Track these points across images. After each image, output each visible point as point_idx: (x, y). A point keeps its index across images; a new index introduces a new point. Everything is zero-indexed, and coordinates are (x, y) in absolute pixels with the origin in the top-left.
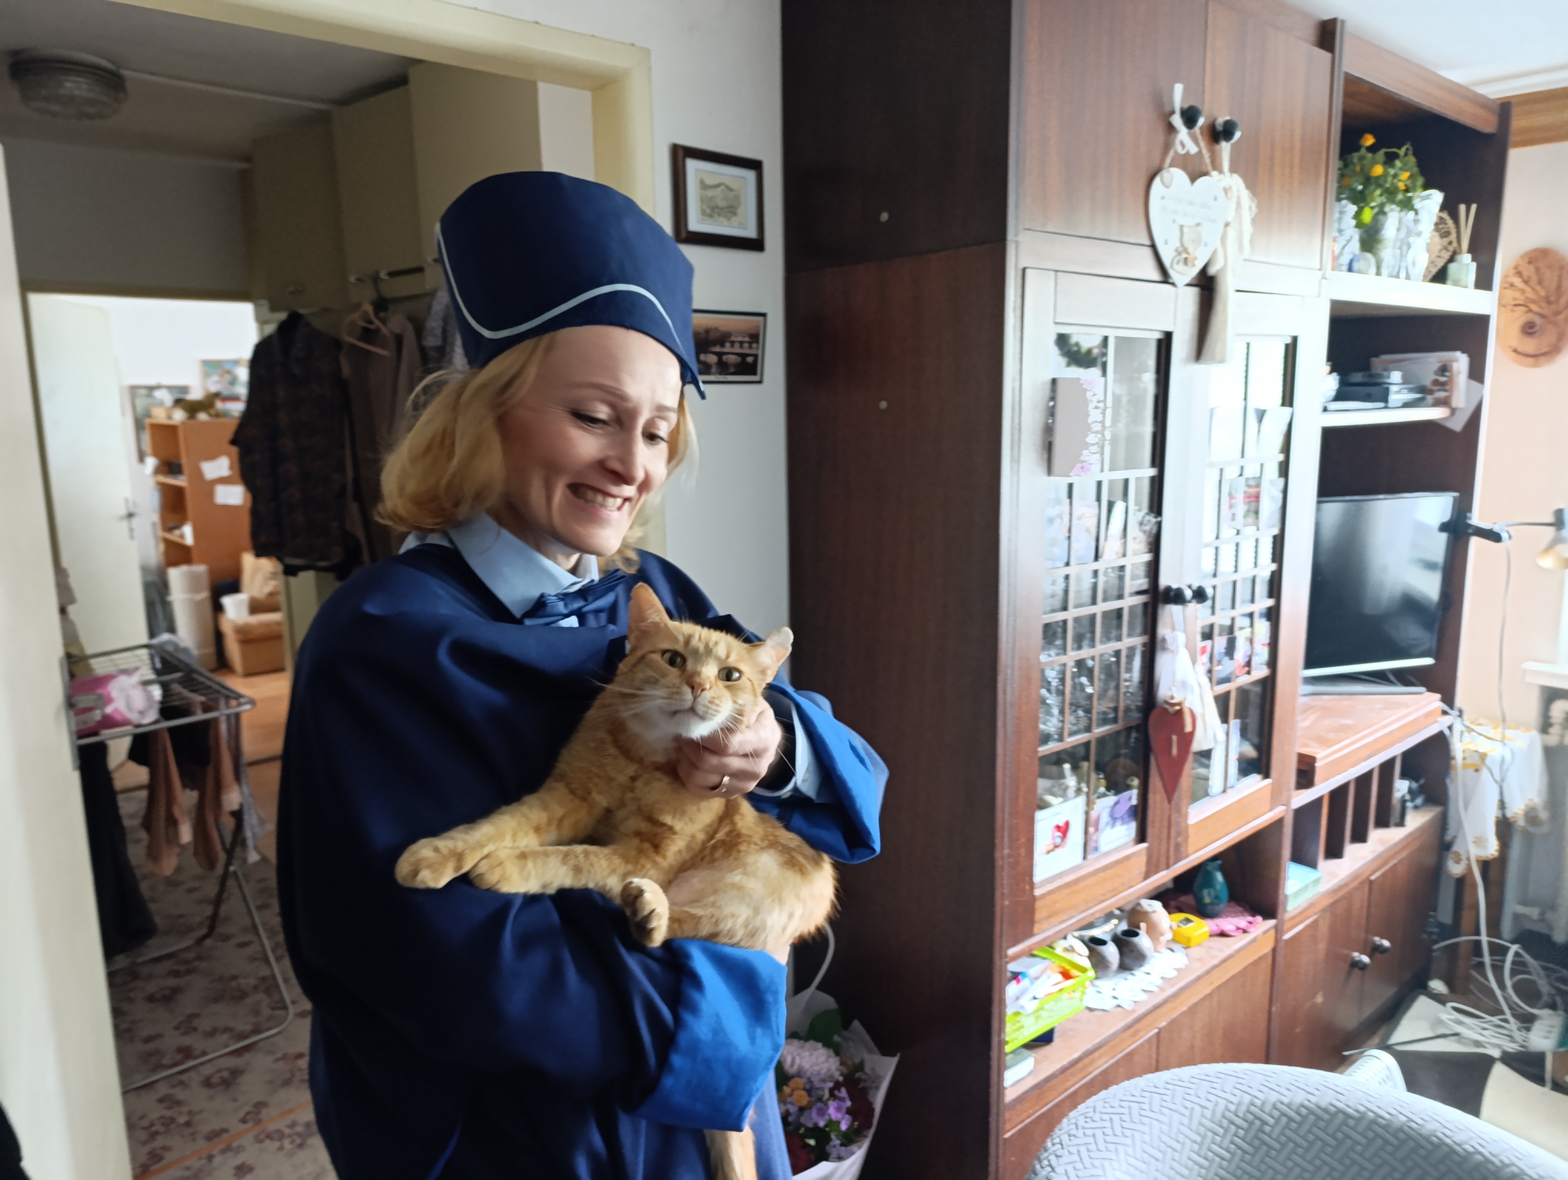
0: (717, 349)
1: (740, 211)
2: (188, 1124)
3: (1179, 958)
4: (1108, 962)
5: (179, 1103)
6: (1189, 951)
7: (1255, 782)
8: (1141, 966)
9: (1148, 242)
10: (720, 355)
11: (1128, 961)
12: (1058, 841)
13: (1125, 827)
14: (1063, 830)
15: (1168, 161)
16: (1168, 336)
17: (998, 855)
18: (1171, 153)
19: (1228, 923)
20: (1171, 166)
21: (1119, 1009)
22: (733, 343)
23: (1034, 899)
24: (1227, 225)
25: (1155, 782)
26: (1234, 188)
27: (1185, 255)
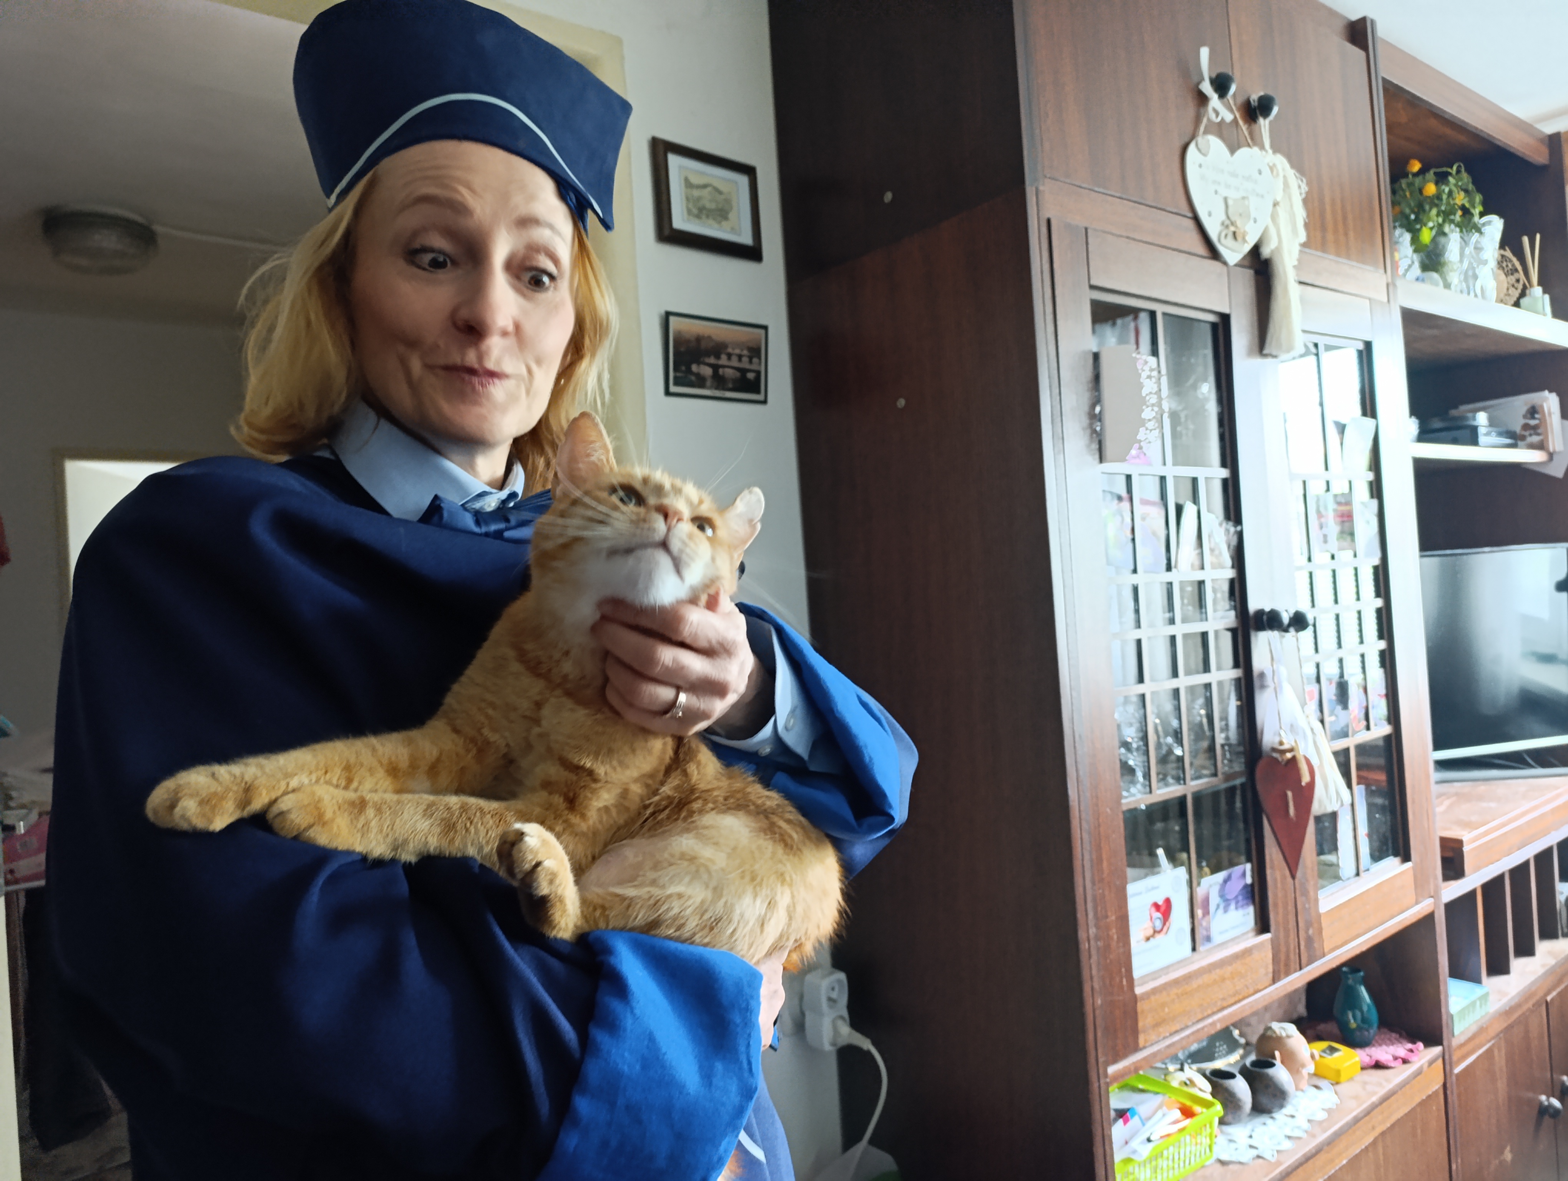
0: (712, 360)
3: (1327, 1097)
4: (1239, 1100)
6: (1338, 1087)
7: (1392, 865)
8: (1282, 1106)
9: (1190, 215)
10: (715, 368)
11: (1264, 1100)
12: (1158, 924)
13: (1241, 912)
14: (1164, 909)
15: (1202, 128)
16: (1225, 319)
17: (1082, 935)
18: (1205, 121)
19: (1383, 1052)
20: (1206, 132)
21: (1260, 1160)
22: (730, 356)
23: (1135, 999)
24: (1275, 204)
25: (1272, 853)
26: (1279, 167)
27: (1232, 229)
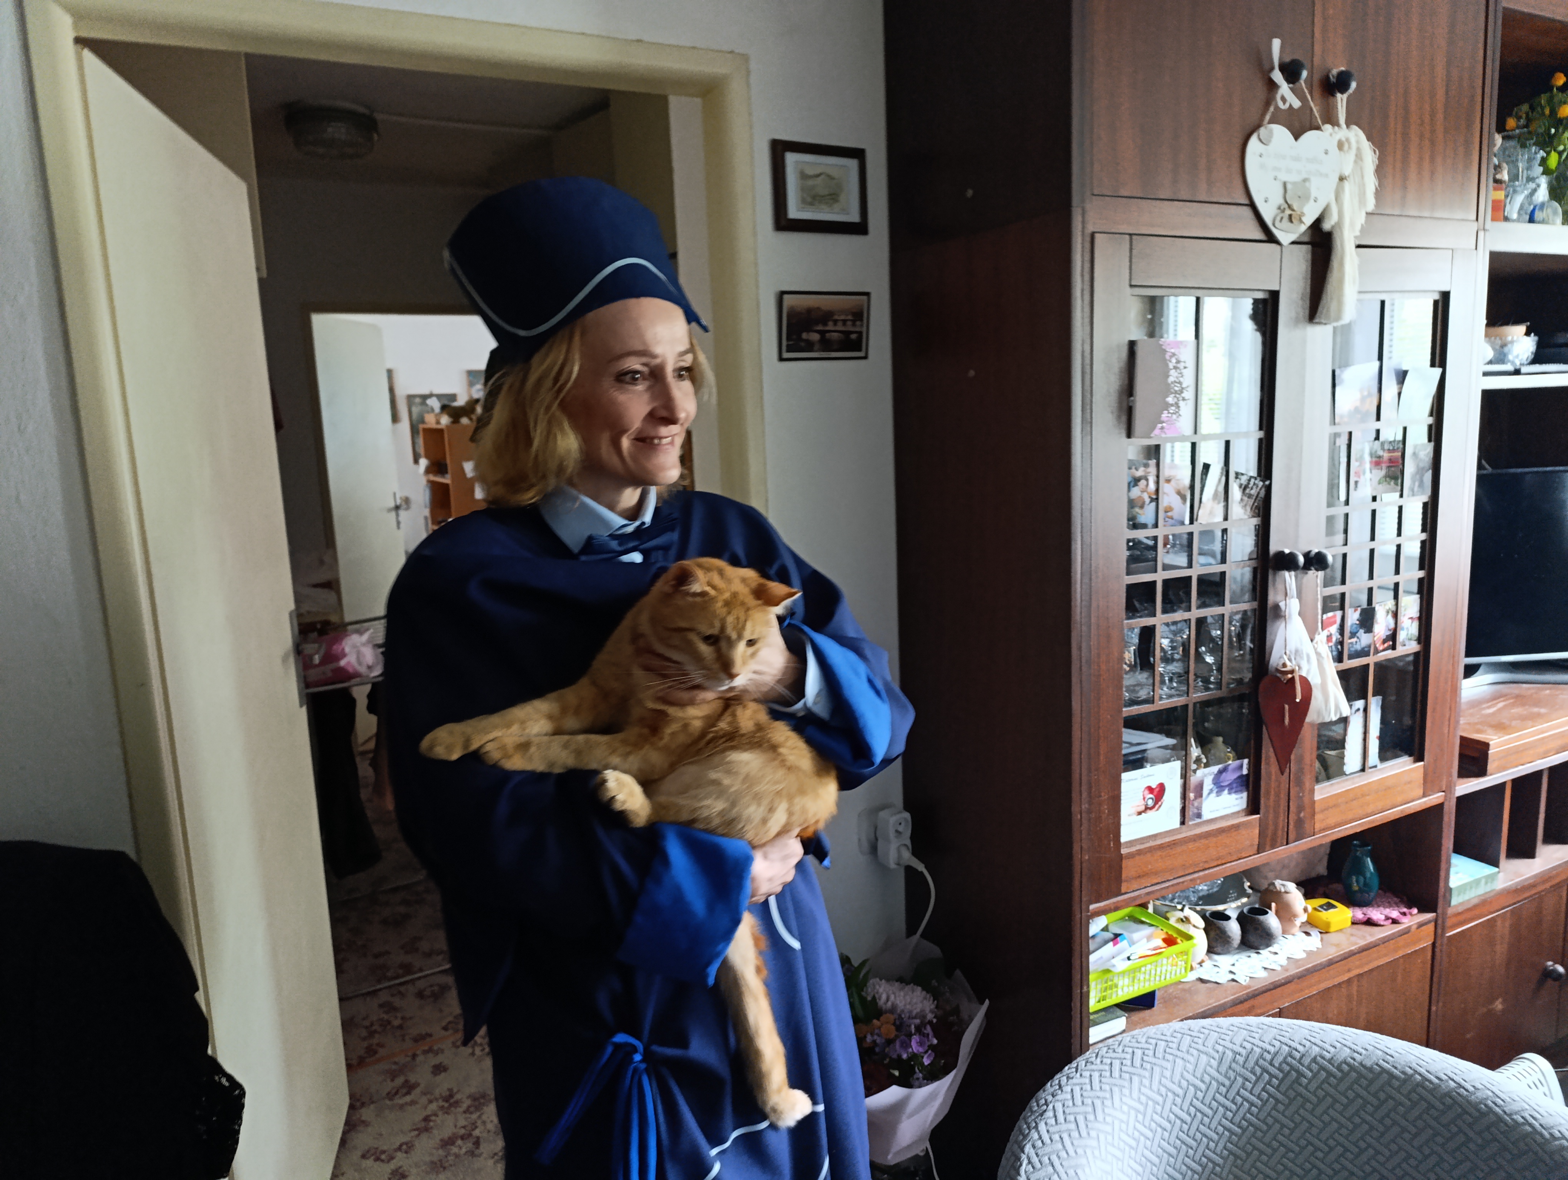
0: (820, 327)
1: (842, 197)
2: (400, 1027)
3: (1314, 941)
5: (396, 1009)
7: (1403, 765)
8: (1268, 946)
9: (1247, 202)
10: (822, 333)
12: (1150, 803)
13: (1234, 796)
14: (1158, 792)
15: (1268, 117)
16: (1274, 296)
18: (1272, 109)
19: (1377, 913)
20: (1271, 122)
21: (1234, 983)
22: (836, 322)
23: (1121, 857)
24: (1342, 179)
25: (1268, 752)
